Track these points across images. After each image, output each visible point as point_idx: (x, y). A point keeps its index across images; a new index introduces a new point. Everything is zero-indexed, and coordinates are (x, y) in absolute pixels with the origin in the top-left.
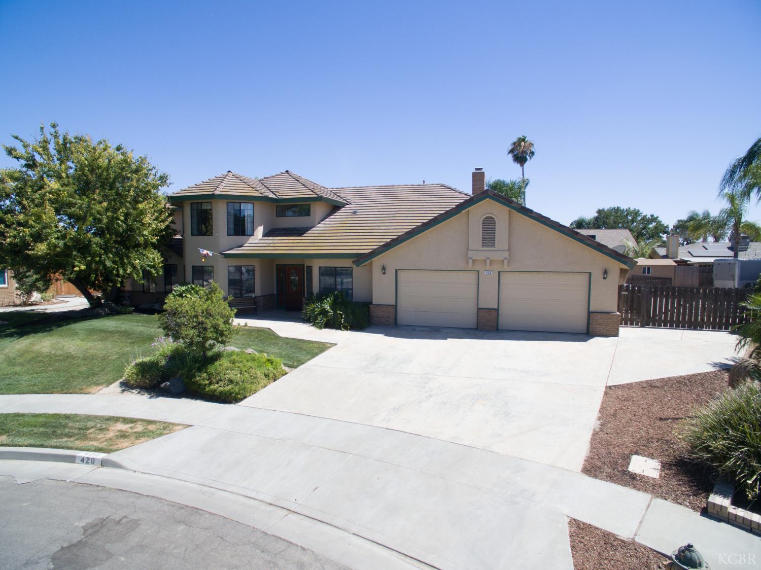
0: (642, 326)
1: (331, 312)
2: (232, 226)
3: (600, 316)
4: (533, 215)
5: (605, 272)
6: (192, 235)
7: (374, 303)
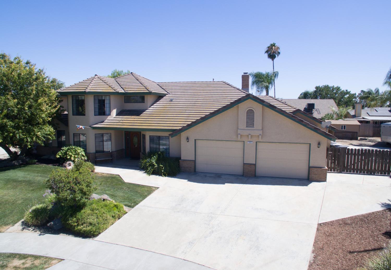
0: (340, 172)
1: (156, 165)
2: (97, 110)
3: (315, 169)
4: (276, 109)
5: (319, 144)
6: (73, 115)
7: (182, 159)
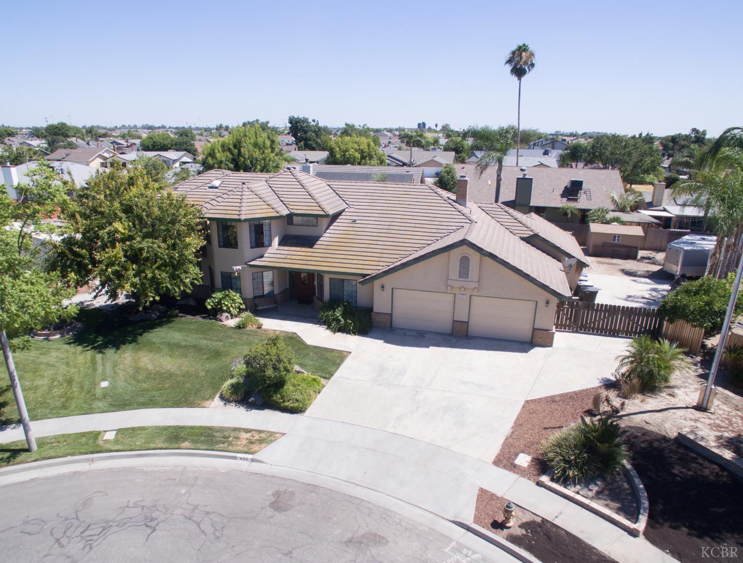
0: (577, 332)
1: (343, 321)
2: (253, 240)
3: (540, 332)
4: (498, 259)
5: (547, 302)
6: (220, 246)
7: (374, 311)
